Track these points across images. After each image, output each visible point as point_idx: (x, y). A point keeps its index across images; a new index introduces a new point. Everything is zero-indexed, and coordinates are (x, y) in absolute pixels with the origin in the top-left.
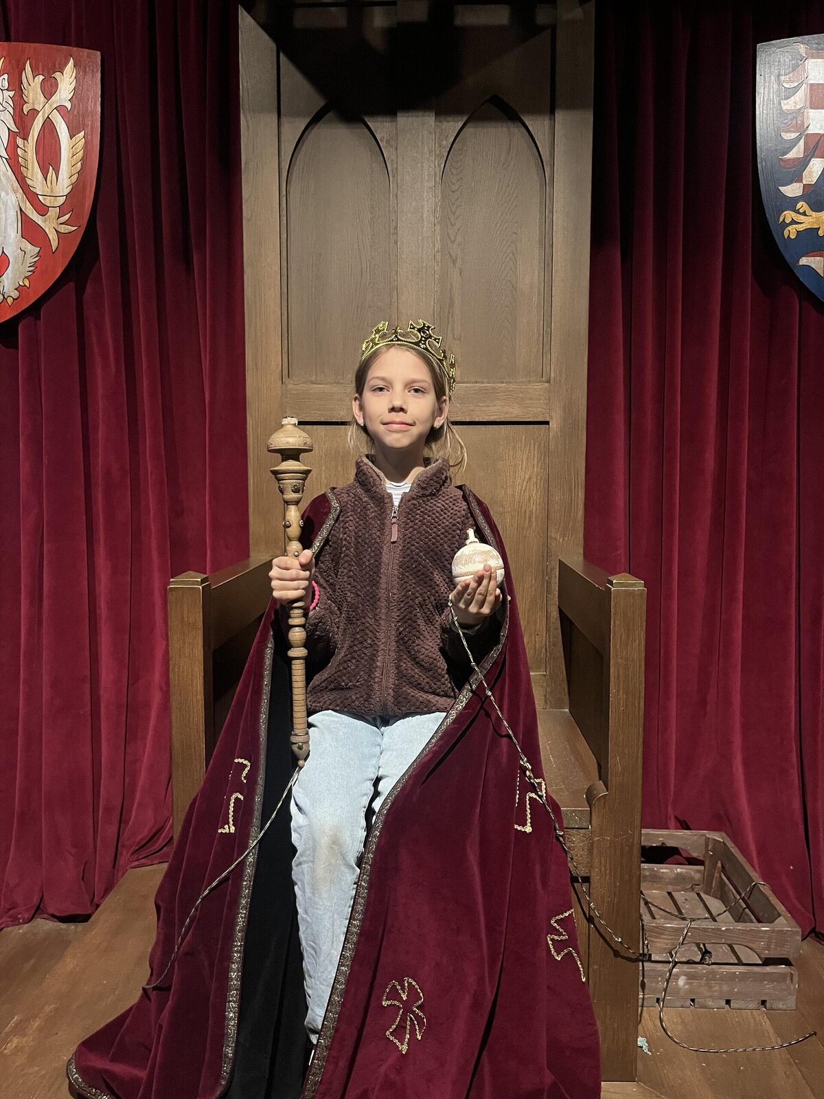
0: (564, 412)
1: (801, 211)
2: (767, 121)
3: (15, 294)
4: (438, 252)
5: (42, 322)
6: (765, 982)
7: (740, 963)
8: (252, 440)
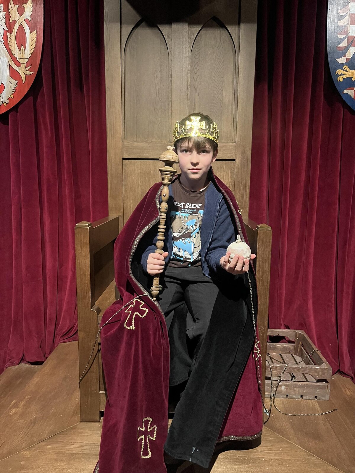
0: (242, 156)
1: (345, 69)
2: (332, 29)
3: (7, 101)
4: (189, 85)
5: (19, 113)
6: (317, 389)
7: (307, 381)
8: (109, 166)
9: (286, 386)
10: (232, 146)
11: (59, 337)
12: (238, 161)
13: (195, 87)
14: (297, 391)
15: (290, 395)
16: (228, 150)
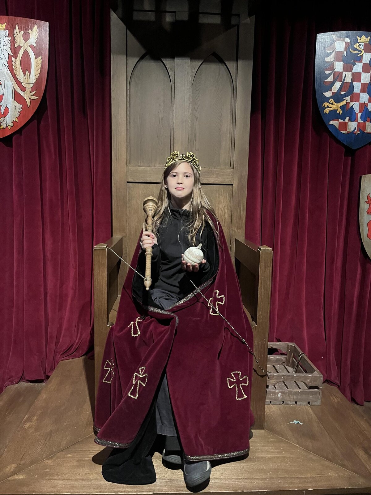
0: (239, 181)
3: (12, 124)
4: (190, 115)
5: (22, 136)
6: (310, 395)
7: (300, 388)
8: (114, 189)
9: (283, 393)
10: (230, 171)
11: (59, 355)
12: (235, 186)
13: (195, 117)
14: (292, 397)
15: (286, 402)
16: (226, 175)
